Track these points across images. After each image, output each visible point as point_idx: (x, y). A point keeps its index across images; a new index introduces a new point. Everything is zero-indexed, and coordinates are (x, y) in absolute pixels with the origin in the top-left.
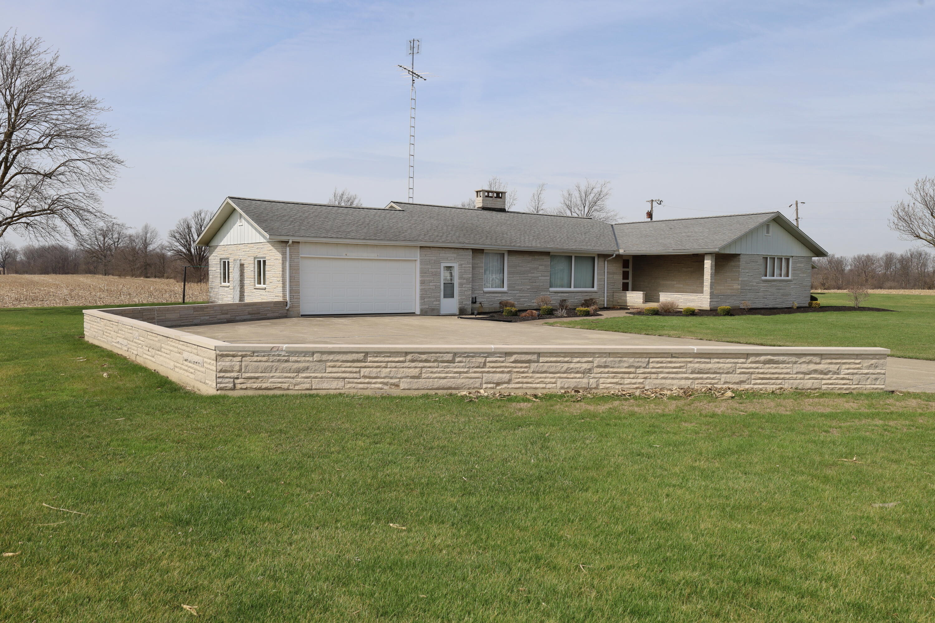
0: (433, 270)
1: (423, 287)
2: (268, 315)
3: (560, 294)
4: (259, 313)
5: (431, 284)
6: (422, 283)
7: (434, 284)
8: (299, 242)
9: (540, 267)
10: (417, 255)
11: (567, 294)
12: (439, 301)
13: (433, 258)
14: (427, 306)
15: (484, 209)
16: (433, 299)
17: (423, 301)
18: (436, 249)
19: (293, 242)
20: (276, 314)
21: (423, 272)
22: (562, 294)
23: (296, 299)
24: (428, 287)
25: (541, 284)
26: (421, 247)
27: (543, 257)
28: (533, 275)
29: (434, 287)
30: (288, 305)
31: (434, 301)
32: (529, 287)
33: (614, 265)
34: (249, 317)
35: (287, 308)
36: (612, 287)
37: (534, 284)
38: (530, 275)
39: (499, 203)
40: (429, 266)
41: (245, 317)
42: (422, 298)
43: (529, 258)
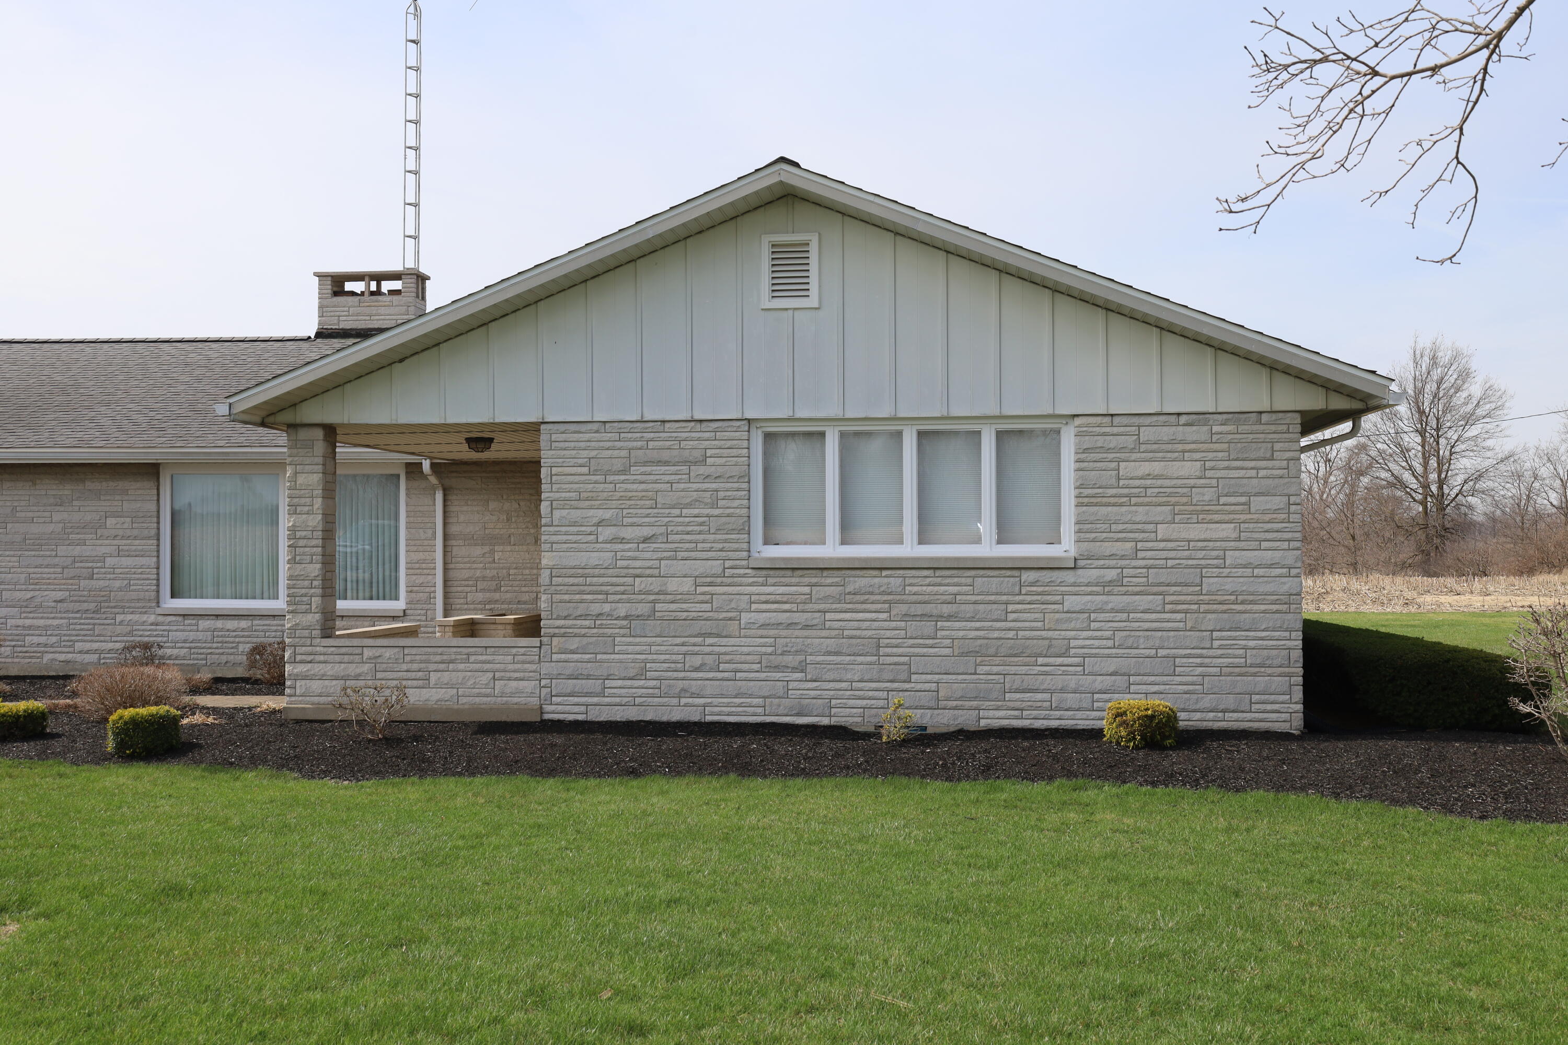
3: (204, 624)
9: (110, 522)
11: (244, 624)
15: (319, 335)
22: (219, 624)
25: (117, 584)
27: (121, 484)
28: (77, 550)
32: (59, 595)
33: (492, 505)
36: (480, 596)
37: (83, 583)
38: (62, 550)
39: (382, 310)
43: (66, 490)
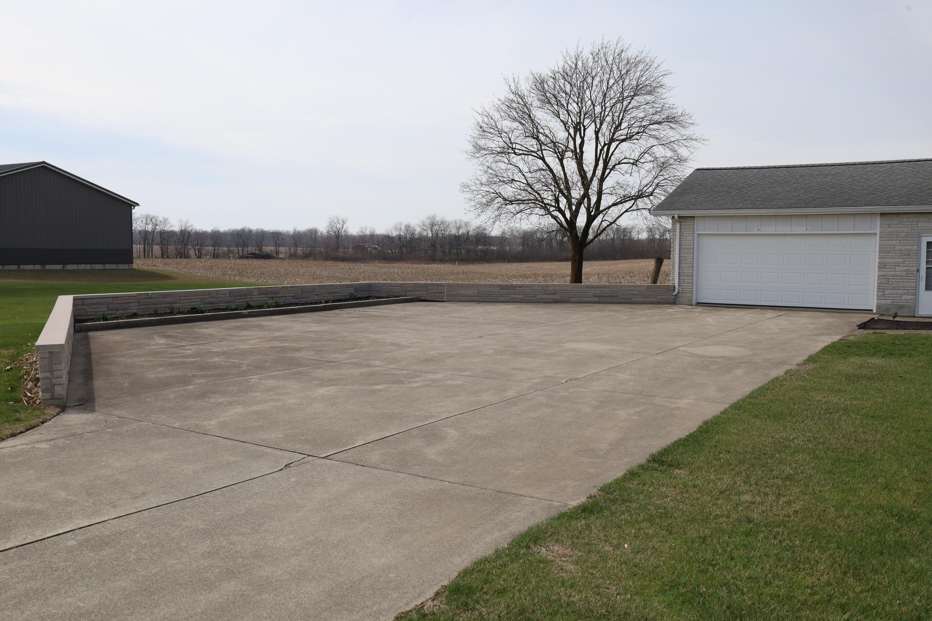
0: (903, 248)
1: (882, 273)
2: (633, 300)
4: (616, 297)
5: (900, 268)
6: (882, 266)
7: (905, 268)
8: (693, 217)
10: (877, 226)
12: (916, 294)
13: (904, 229)
14: (889, 302)
16: (901, 292)
17: (880, 293)
18: (911, 216)
19: (679, 217)
20: (654, 300)
21: (883, 251)
23: (687, 283)
24: (893, 273)
26: (883, 214)
29: (904, 274)
30: (676, 291)
31: (905, 294)
34: (596, 299)
35: (675, 293)
40: (894, 242)
41: (587, 300)
42: (881, 288)
